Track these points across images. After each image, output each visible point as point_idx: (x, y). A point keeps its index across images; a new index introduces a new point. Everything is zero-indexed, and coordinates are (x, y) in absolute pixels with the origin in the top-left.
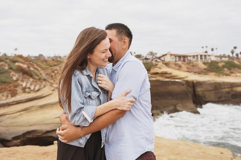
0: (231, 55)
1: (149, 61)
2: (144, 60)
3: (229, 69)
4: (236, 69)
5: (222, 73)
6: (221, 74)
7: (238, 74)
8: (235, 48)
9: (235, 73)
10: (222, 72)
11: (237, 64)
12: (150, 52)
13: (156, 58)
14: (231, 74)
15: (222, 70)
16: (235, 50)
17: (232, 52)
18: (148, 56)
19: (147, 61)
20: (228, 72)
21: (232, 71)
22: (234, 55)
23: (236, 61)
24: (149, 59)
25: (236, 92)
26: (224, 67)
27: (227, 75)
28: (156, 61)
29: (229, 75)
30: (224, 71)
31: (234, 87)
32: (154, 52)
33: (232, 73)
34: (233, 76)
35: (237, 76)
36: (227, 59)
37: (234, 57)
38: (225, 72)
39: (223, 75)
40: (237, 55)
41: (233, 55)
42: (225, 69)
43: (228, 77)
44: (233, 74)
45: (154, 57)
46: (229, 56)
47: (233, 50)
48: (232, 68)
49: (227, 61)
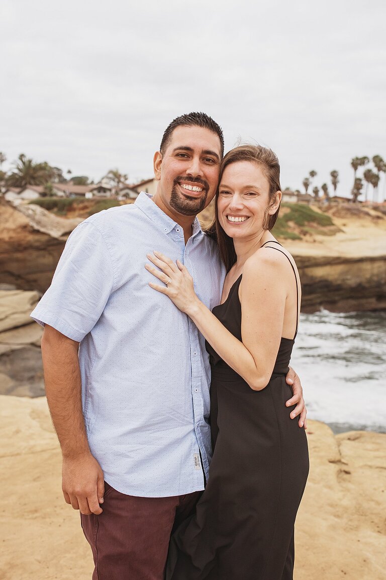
0: (303, 191)
1: (108, 194)
2: (95, 192)
3: (300, 224)
4: (315, 225)
5: (282, 233)
6: (282, 236)
7: (319, 238)
8: (313, 174)
9: (311, 235)
10: (283, 229)
11: (317, 213)
12: (111, 172)
13: (127, 187)
14: (302, 236)
15: (283, 226)
16: (311, 179)
17: (306, 185)
18: (104, 181)
19: (102, 194)
20: (297, 232)
21: (306, 229)
22: (310, 191)
23: (313, 205)
24: (110, 190)
25: (312, 278)
26: (288, 218)
27: (294, 238)
28: (126, 195)
29: (300, 239)
30: (289, 227)
31: (307, 267)
32: (122, 172)
33: (305, 233)
34: (307, 241)
35: (315, 241)
36: (293, 200)
37: (310, 195)
38: (289, 231)
39: (286, 239)
40: (316, 191)
41: (307, 190)
42: (291, 224)
43: (297, 242)
44: (307, 237)
45: (121, 186)
46: (298, 194)
47: (307, 179)
48: (306, 223)
49: (296, 205)
